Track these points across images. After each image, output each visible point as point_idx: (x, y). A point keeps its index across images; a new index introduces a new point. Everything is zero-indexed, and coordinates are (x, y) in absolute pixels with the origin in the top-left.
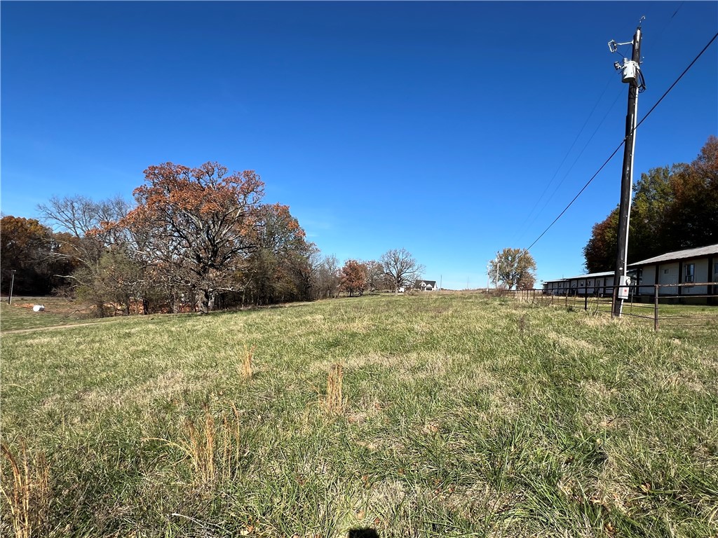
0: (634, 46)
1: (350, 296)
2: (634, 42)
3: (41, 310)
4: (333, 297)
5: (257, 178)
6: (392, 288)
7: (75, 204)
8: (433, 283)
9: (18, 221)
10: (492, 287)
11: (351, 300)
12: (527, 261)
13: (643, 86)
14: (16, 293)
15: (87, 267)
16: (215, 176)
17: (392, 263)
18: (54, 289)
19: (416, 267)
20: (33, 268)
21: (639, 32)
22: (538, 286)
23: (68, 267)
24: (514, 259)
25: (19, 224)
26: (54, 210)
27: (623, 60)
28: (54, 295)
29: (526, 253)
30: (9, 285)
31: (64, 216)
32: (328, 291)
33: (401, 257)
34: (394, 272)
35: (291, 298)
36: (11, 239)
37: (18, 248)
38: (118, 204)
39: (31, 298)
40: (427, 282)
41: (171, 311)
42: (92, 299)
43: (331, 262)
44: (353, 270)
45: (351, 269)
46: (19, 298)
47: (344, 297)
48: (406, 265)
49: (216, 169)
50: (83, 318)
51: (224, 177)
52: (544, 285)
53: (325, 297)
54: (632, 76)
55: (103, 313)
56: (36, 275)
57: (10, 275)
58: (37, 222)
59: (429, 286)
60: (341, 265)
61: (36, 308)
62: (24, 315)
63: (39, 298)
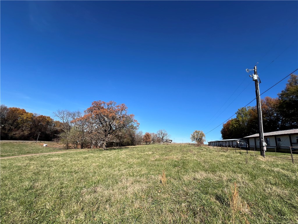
0: (255, 71)
1: (146, 144)
2: (255, 70)
3: (46, 146)
4: (141, 144)
5: (125, 106)
6: (159, 142)
7: (65, 112)
8: (171, 141)
9: (44, 117)
10: (192, 142)
11: (146, 146)
12: (202, 135)
13: (260, 82)
14: (39, 140)
15: (65, 132)
16: (113, 105)
17: (161, 134)
18: (53, 139)
19: (168, 136)
20: (46, 132)
21: (256, 67)
22: (206, 143)
23: (57, 132)
24: (198, 133)
25: (44, 118)
26: (58, 114)
27: (252, 74)
28: (53, 141)
29: (202, 132)
30: (37, 137)
31: (61, 116)
32: (139, 143)
33: (163, 132)
34: (161, 137)
35: (129, 145)
36: (40, 122)
37: (42, 125)
38: (78, 112)
39: (43, 142)
40: (170, 140)
41: (90, 148)
42: (65, 143)
43: (141, 133)
44: (147, 136)
45: (147, 135)
46: (39, 142)
47: (144, 144)
48: (164, 135)
49: (113, 103)
50: (60, 149)
51: (116, 105)
52: (208, 143)
53: (138, 144)
54: (257, 79)
55: (68, 148)
56: (46, 134)
57: (38, 134)
58: (50, 117)
59: (170, 141)
60: (144, 134)
61: (45, 145)
62: (40, 147)
63: (46, 142)
